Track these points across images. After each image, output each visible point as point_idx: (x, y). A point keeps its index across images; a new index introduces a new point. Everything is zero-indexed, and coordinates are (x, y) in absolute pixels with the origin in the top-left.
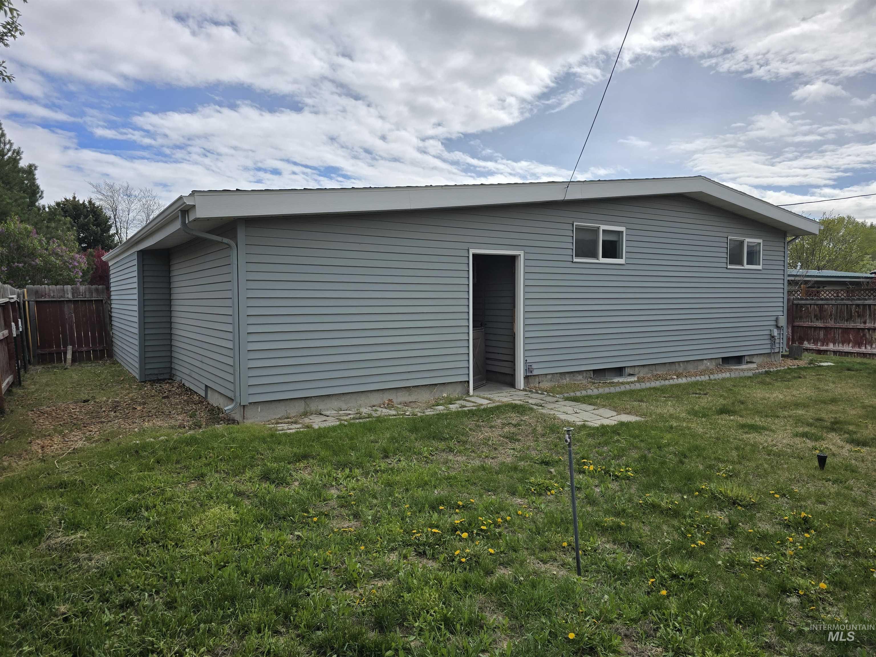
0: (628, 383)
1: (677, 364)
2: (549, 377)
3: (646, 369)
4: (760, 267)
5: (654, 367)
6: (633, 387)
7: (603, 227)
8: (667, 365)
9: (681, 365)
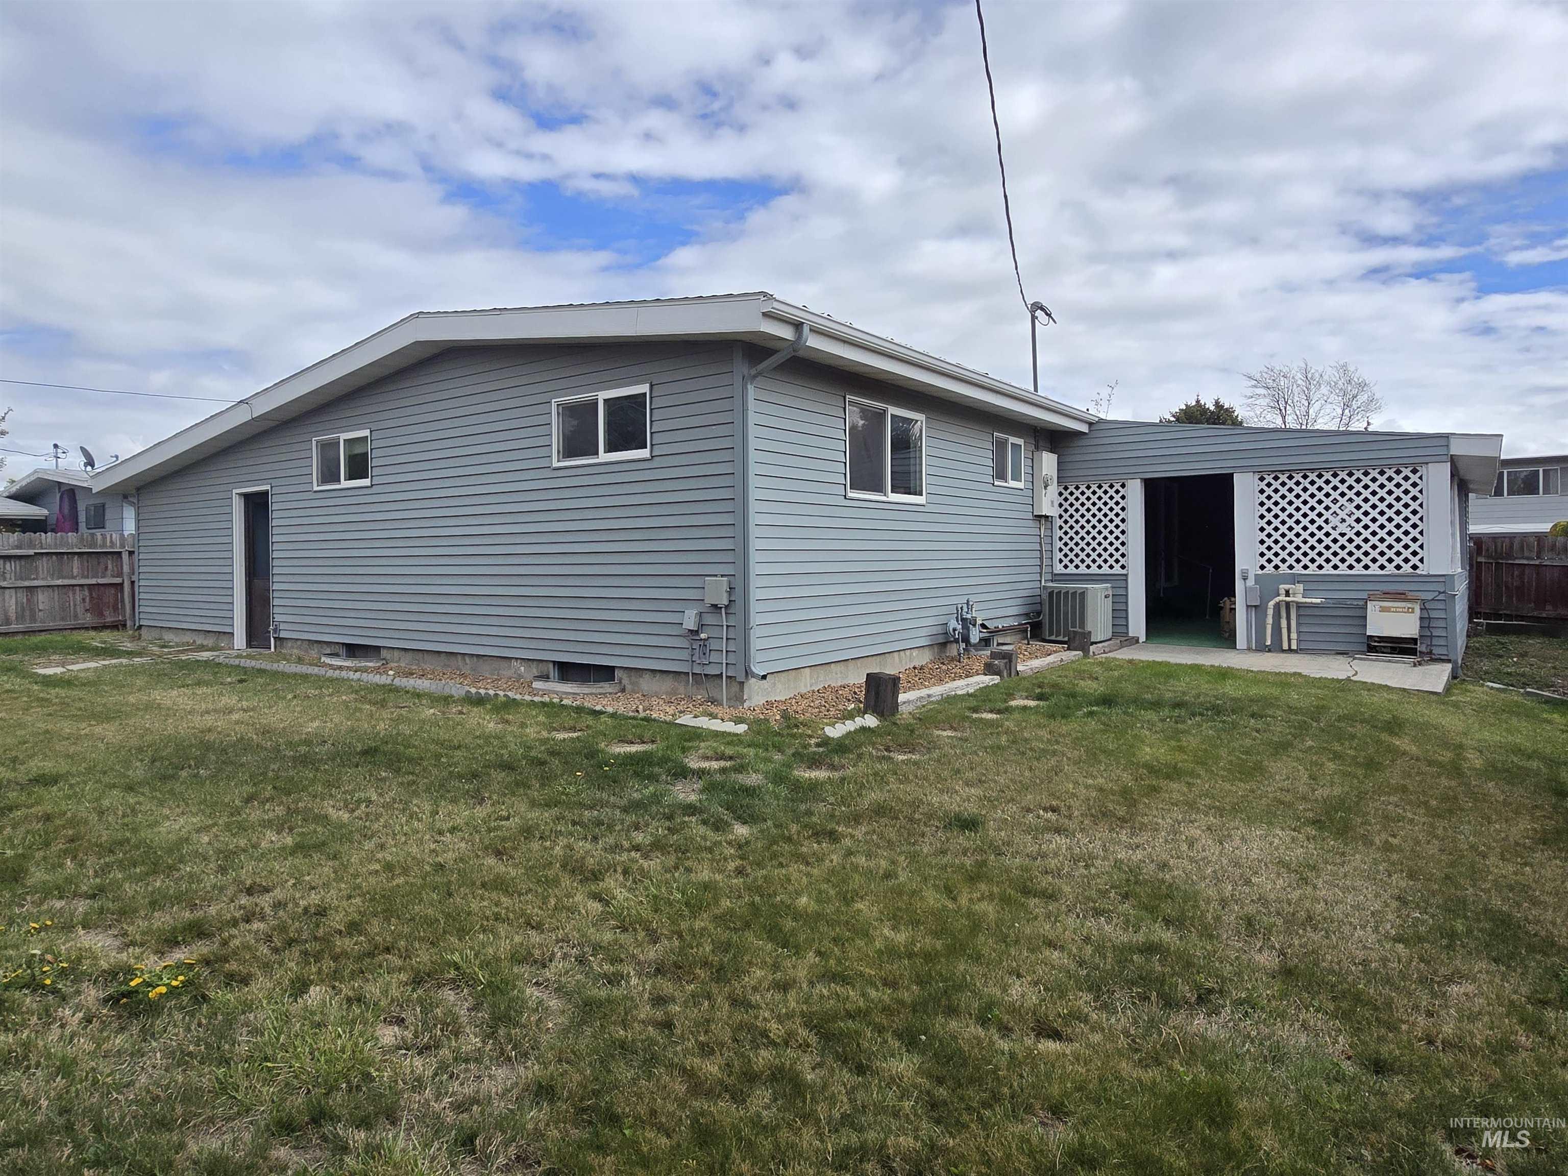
0: (340, 668)
1: (459, 657)
2: (299, 643)
3: (409, 655)
4: (644, 453)
5: (420, 655)
6: (344, 674)
7: (344, 436)
8: (443, 656)
9: (468, 660)
